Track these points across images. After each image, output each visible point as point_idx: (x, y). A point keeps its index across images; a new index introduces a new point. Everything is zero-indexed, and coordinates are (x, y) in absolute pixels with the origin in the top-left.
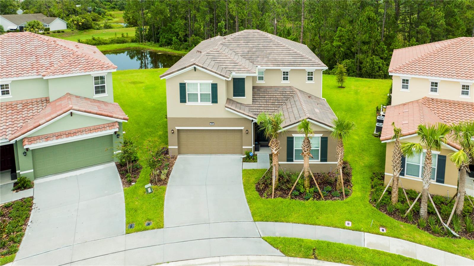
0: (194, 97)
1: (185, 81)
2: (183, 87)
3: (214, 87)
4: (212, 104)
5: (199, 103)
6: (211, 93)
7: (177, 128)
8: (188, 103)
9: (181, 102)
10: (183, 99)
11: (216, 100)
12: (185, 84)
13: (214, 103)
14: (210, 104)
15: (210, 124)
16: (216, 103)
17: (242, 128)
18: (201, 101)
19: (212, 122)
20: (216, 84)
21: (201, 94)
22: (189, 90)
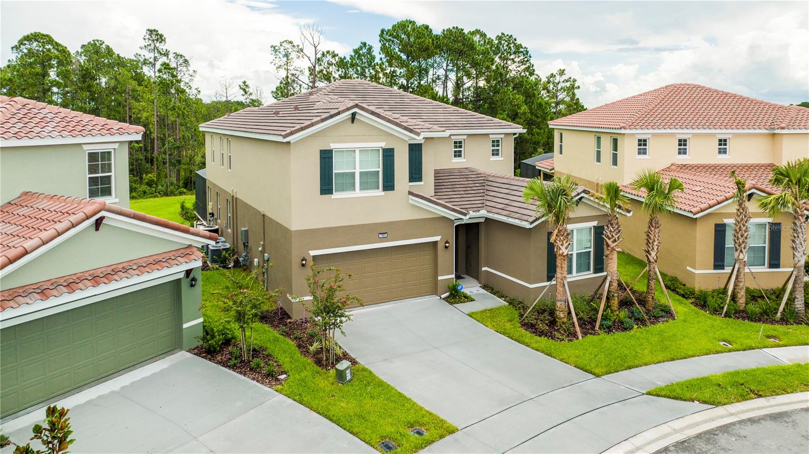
0: (348, 181)
1: (333, 146)
2: (326, 157)
3: (388, 155)
4: (383, 193)
5: (358, 193)
6: (381, 170)
7: (313, 253)
8: (336, 195)
9: (321, 194)
10: (326, 188)
11: (390, 184)
12: (330, 152)
13: (387, 190)
14: (380, 192)
15: (380, 236)
16: (391, 190)
17: (437, 238)
18: (361, 189)
19: (383, 230)
20: (392, 150)
21: (361, 173)
22: (338, 167)
